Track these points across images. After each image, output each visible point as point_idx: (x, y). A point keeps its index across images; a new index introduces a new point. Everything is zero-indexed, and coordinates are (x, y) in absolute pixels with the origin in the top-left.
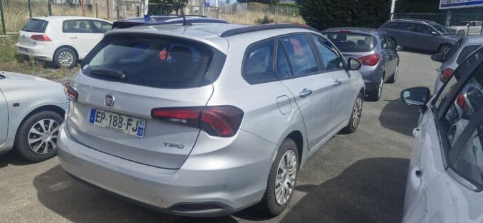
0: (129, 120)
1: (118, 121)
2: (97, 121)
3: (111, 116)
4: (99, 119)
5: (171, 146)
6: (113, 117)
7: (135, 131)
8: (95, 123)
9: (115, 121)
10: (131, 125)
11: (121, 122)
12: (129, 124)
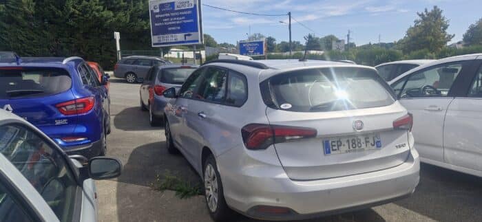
0: (366, 138)
1: (356, 143)
2: (333, 150)
3: (348, 141)
4: (334, 148)
5: (400, 147)
6: (350, 142)
7: (373, 145)
8: (332, 152)
9: (353, 144)
10: (368, 142)
11: (359, 143)
12: (367, 142)
